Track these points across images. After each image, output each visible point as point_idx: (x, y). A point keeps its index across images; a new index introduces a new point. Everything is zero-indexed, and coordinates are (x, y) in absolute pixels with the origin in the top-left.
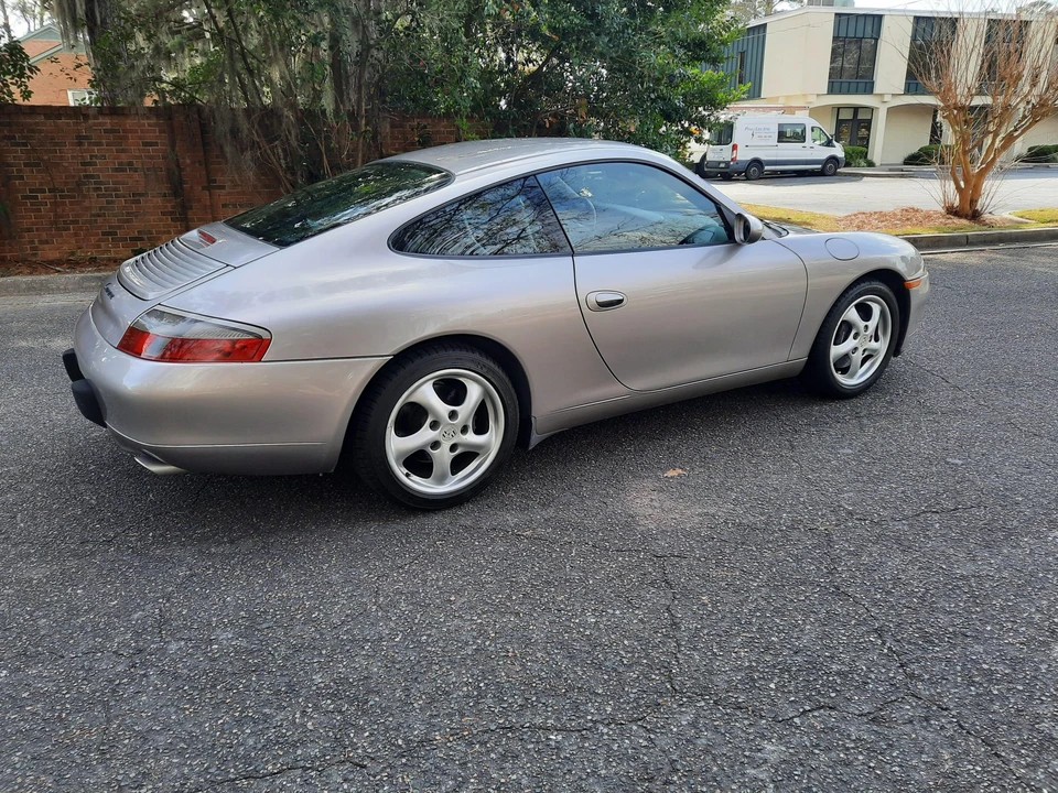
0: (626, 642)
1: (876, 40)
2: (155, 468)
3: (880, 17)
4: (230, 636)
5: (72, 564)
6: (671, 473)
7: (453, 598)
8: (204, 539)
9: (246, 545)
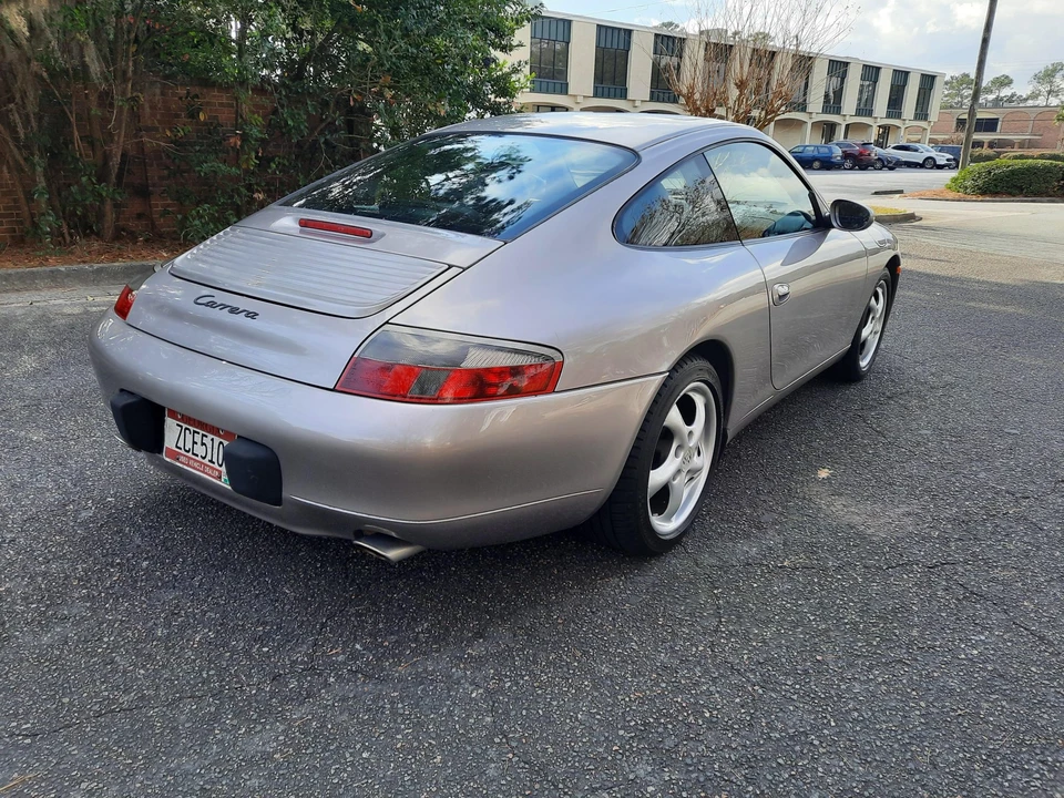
0: (1033, 669)
1: (568, 43)
2: (393, 554)
3: (570, 22)
4: (649, 769)
5: (297, 714)
6: (823, 474)
7: (818, 658)
8: (440, 639)
9: (502, 635)
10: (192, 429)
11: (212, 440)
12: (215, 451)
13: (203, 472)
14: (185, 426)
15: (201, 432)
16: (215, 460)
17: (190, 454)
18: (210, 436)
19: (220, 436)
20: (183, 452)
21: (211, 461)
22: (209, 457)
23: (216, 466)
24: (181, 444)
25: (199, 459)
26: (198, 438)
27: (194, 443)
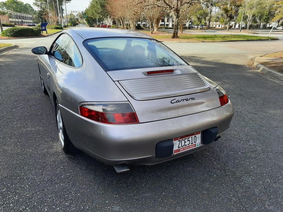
10: (184, 139)
11: (192, 137)
12: (193, 140)
13: (190, 148)
14: (181, 140)
15: (187, 138)
16: (193, 142)
17: (184, 146)
18: (191, 137)
19: (194, 135)
20: (181, 147)
21: (192, 143)
22: (191, 143)
23: (194, 143)
24: (180, 146)
25: (188, 145)
26: (186, 140)
27: (185, 142)
